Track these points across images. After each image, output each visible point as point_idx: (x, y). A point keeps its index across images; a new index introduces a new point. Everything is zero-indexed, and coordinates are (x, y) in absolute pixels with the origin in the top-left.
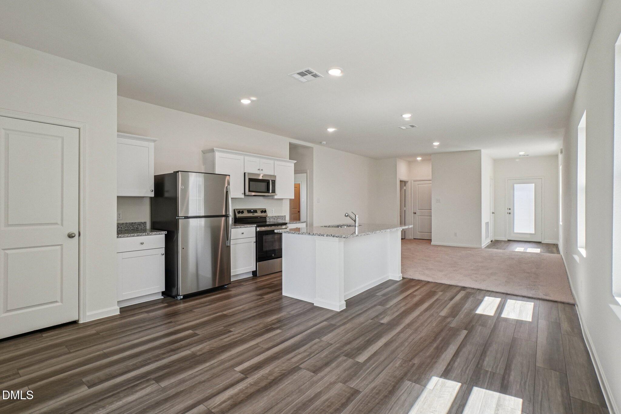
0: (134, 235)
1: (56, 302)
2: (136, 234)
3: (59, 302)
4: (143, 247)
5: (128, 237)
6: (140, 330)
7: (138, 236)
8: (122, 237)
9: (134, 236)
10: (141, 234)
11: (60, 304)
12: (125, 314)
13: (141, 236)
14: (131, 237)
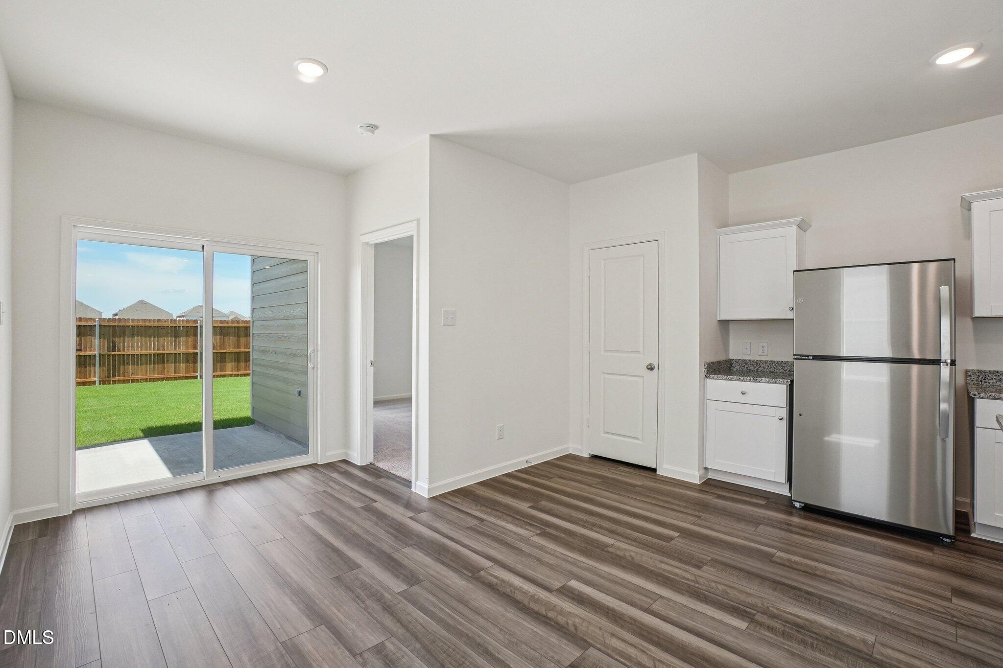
0: (732, 378)
1: (637, 438)
2: (734, 377)
3: (640, 440)
4: (743, 399)
5: (722, 379)
6: (666, 505)
7: (738, 380)
8: (715, 378)
9: (731, 380)
10: (743, 378)
11: (640, 442)
12: (707, 489)
13: (742, 381)
14: (728, 380)
